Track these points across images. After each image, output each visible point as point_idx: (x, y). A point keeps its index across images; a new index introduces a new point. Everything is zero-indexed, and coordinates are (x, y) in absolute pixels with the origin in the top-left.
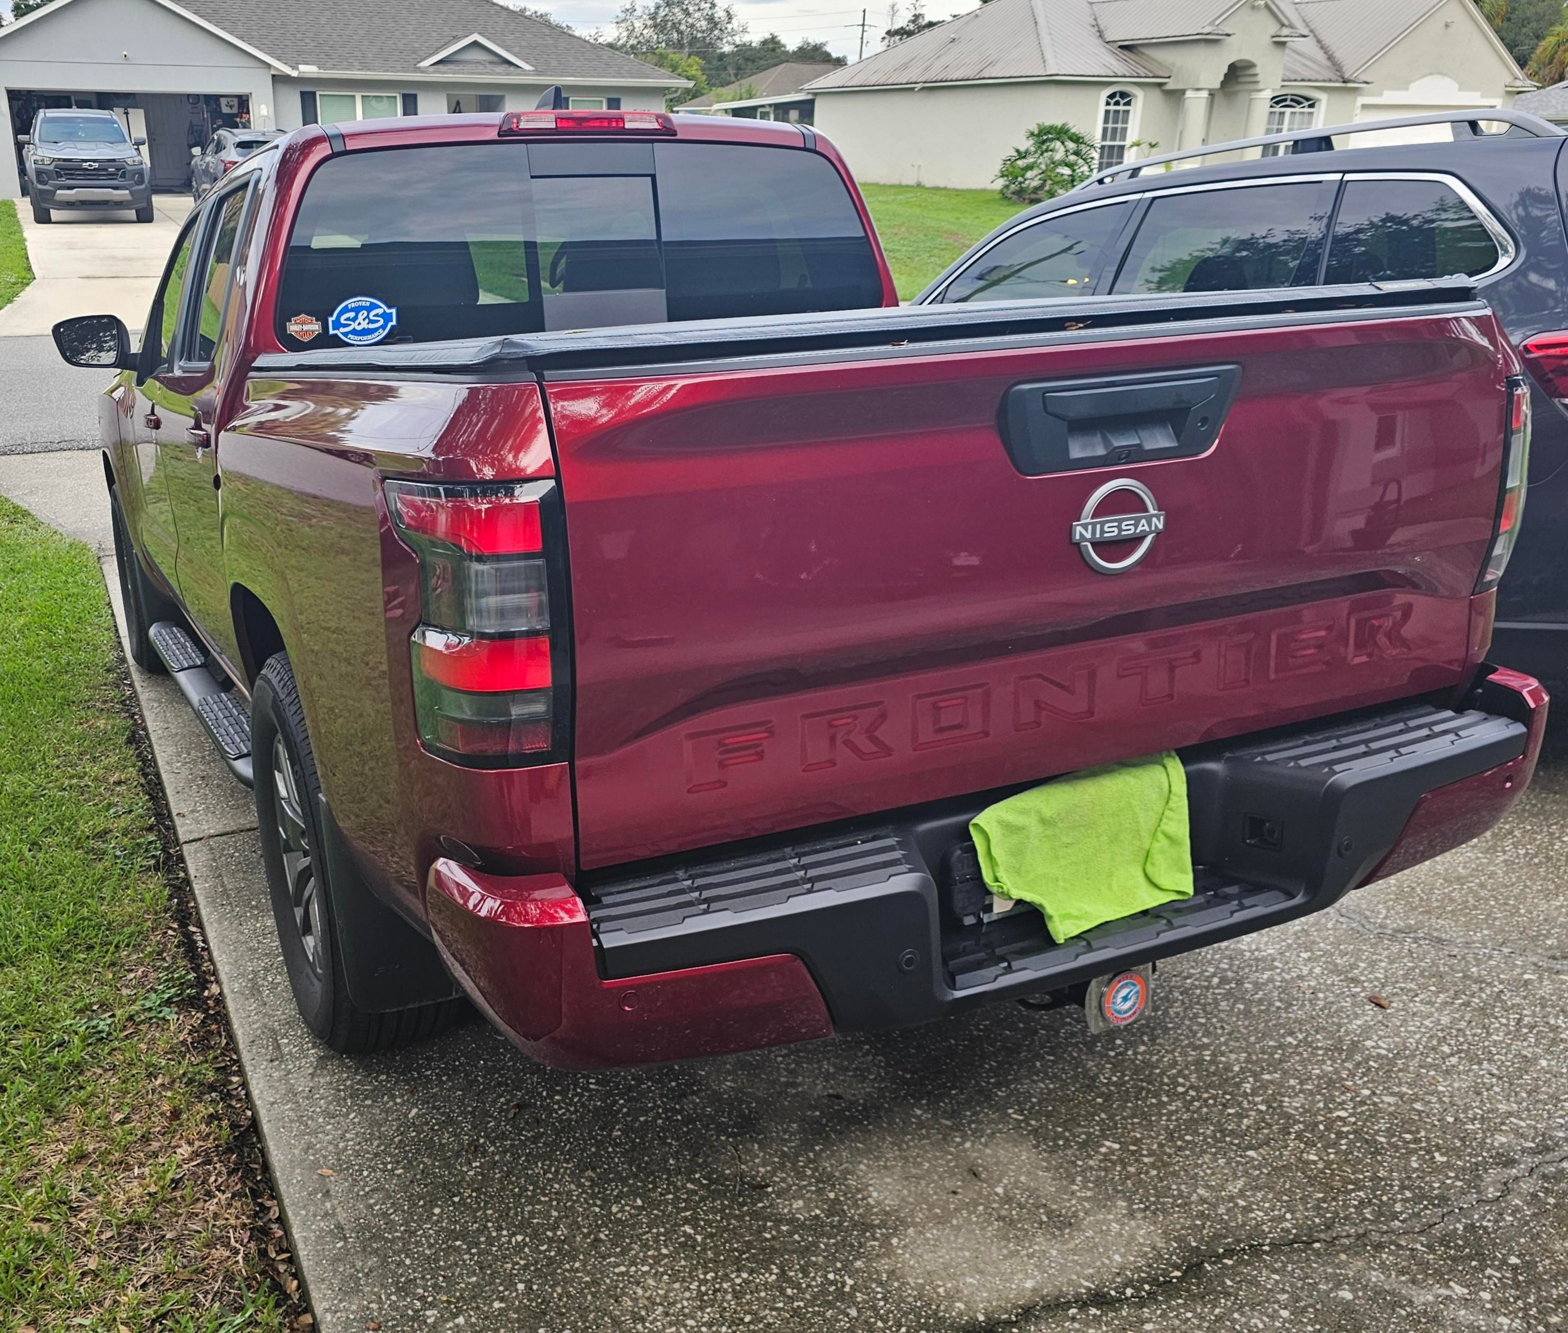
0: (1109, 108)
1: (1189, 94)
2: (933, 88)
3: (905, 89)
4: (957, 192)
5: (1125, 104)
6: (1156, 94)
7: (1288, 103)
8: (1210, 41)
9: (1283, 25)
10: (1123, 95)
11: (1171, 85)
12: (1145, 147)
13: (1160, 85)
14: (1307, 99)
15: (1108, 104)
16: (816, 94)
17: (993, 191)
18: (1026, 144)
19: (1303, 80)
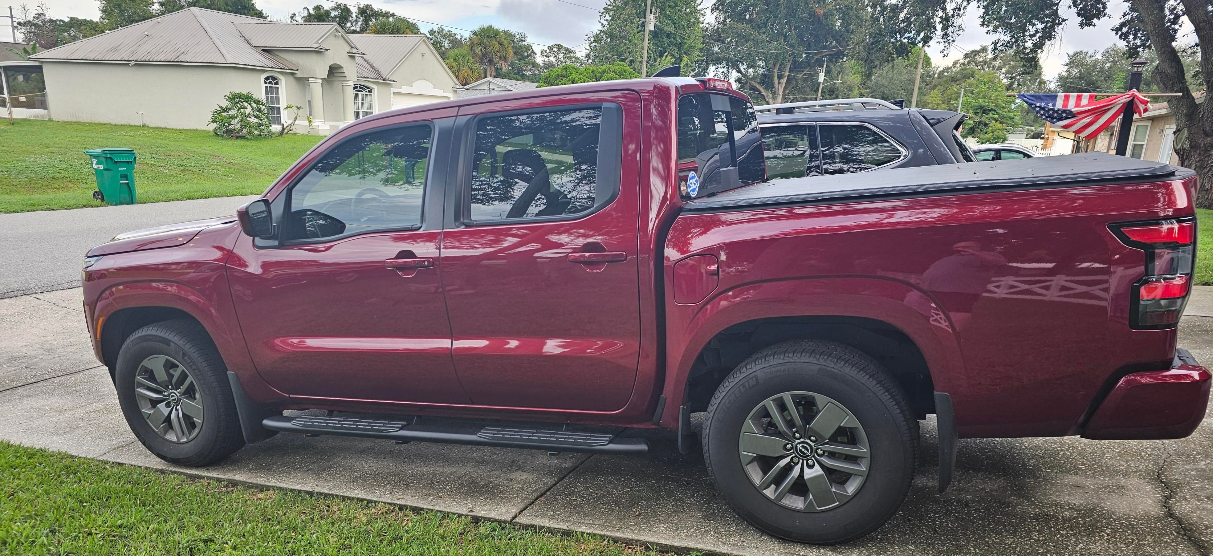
0: (266, 85)
1: (311, 80)
2: (141, 65)
3: (123, 64)
4: (181, 131)
5: (275, 84)
6: (291, 79)
7: (359, 89)
8: (318, 52)
9: (352, 47)
10: (274, 78)
11: (299, 74)
12: (294, 109)
13: (293, 74)
14: (368, 88)
15: (266, 83)
16: (42, 62)
17: (209, 132)
18: (225, 104)
19: (365, 77)
